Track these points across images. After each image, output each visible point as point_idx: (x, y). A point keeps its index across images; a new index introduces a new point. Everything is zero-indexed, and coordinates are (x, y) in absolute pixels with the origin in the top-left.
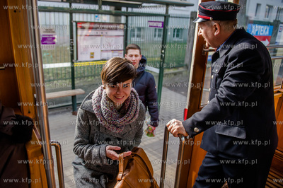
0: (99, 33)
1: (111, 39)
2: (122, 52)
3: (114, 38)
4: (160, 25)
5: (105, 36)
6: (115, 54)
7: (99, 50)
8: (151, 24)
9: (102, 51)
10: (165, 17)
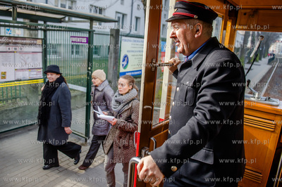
0: (12, 49)
1: (27, 56)
2: (41, 70)
3: (30, 55)
4: (85, 40)
5: (20, 52)
6: (32, 73)
7: (13, 68)
8: (74, 39)
9: (16, 70)
10: (90, 32)
